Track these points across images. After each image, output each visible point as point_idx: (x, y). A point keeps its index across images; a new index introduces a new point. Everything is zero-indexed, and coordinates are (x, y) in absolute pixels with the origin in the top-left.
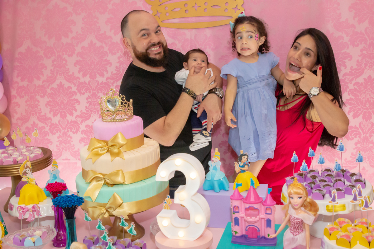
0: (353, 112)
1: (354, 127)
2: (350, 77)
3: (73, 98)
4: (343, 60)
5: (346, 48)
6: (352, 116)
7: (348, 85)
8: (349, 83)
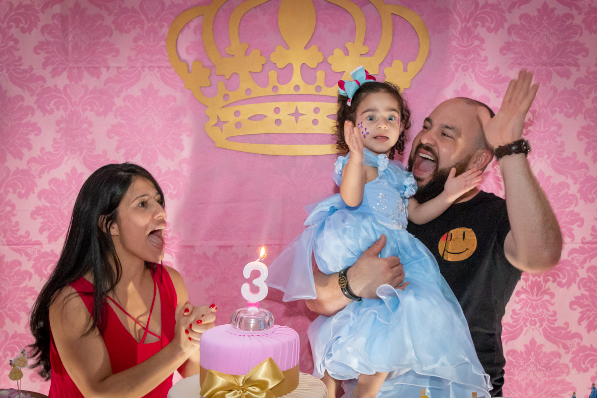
0: (587, 320)
1: (589, 347)
2: (581, 256)
3: (22, 285)
4: (569, 226)
5: (574, 205)
6: (586, 328)
7: (577, 270)
8: (579, 267)
